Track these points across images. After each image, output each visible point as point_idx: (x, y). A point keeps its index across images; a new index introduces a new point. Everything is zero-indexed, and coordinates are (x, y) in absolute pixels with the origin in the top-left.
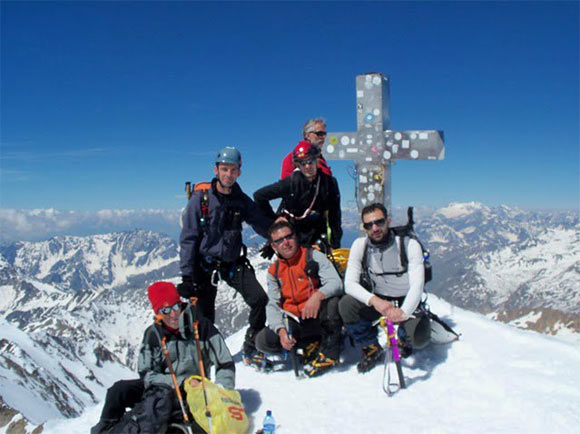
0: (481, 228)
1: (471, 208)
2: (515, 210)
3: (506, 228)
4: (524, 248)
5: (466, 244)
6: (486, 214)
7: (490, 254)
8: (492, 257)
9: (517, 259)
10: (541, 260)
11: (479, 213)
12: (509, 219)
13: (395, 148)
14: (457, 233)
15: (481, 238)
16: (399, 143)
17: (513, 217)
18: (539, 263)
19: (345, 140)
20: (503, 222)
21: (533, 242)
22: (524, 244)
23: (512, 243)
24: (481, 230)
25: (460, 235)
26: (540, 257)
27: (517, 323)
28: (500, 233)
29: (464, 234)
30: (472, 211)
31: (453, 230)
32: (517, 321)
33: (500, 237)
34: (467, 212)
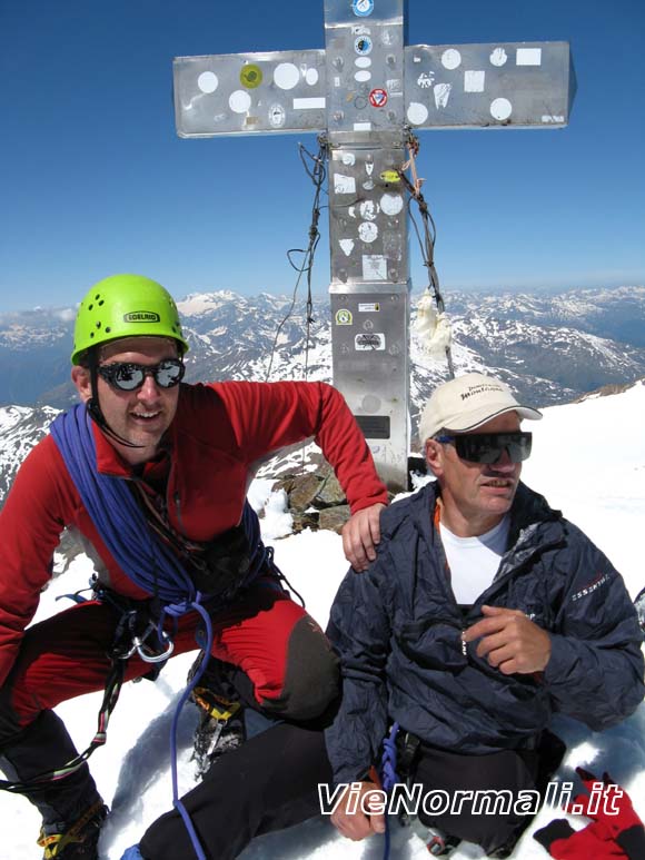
0: (235, 327)
1: (220, 299)
2: (281, 300)
3: (271, 326)
4: (298, 351)
5: (215, 352)
6: (241, 306)
7: (251, 363)
8: (255, 368)
9: (289, 368)
10: (322, 366)
11: (231, 307)
12: (274, 312)
13: (441, 93)
14: (200, 337)
15: (237, 342)
16: (455, 78)
17: (280, 308)
18: (320, 370)
19: (287, 75)
20: (266, 318)
21: (310, 343)
22: (297, 346)
23: (282, 346)
24: (236, 331)
25: (207, 340)
26: (320, 363)
27: (296, 457)
28: (262, 333)
29: (210, 337)
30: (221, 304)
31: (195, 333)
32: (295, 453)
33: (264, 338)
34: (214, 306)
